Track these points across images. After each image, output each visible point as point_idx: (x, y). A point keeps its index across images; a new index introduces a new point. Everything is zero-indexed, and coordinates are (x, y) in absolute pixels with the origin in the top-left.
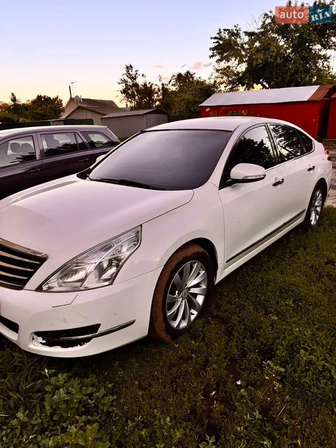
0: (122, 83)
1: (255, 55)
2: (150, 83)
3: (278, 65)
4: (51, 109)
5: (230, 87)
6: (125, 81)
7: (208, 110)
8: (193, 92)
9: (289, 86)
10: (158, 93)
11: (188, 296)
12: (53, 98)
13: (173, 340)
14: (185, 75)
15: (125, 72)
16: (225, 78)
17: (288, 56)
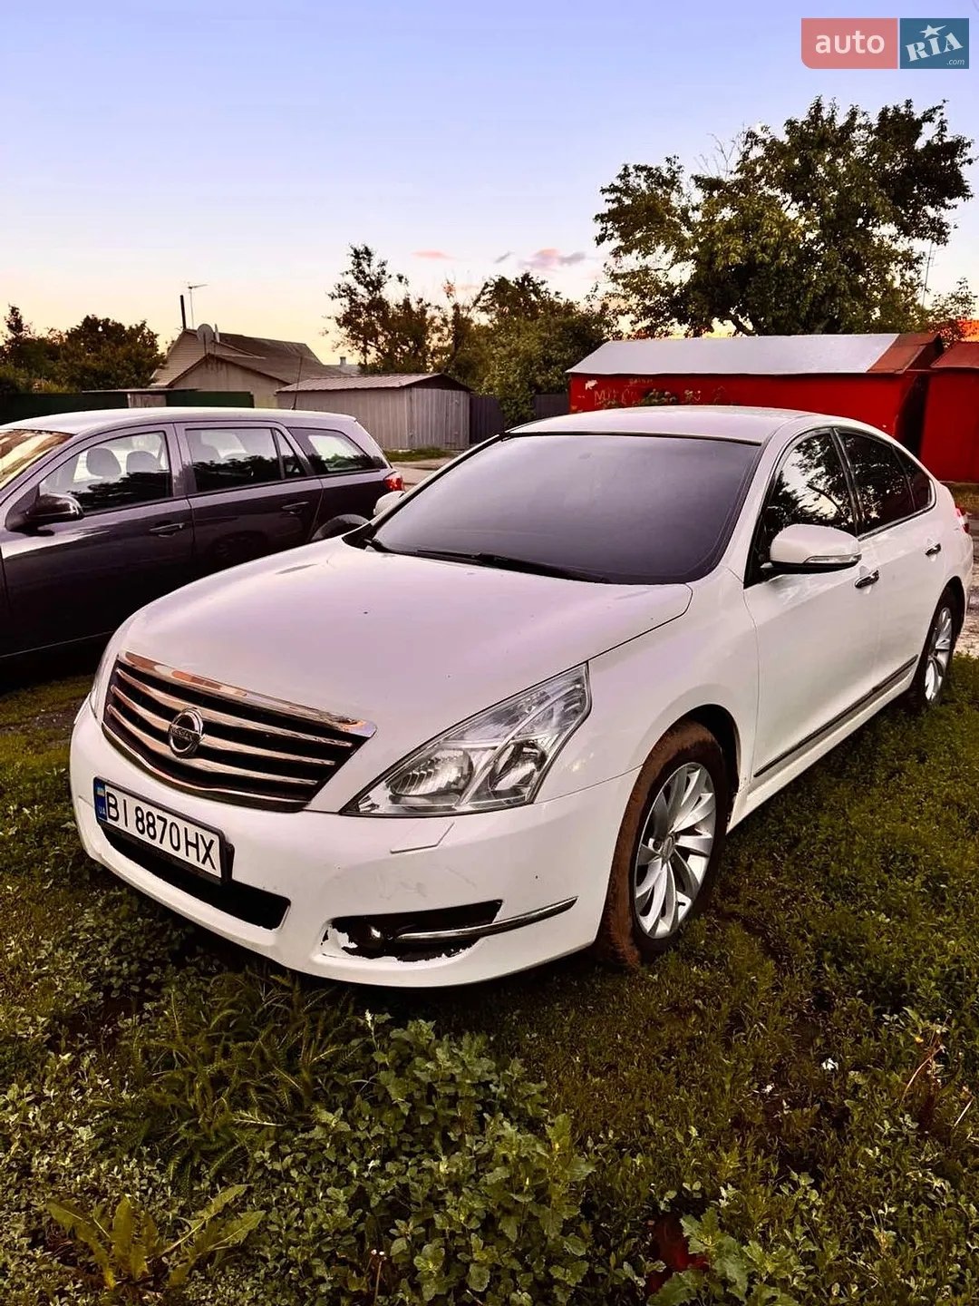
0: (340, 296)
1: (720, 240)
2: (421, 300)
3: (782, 271)
4: (128, 358)
5: (646, 323)
6: (350, 292)
7: (590, 384)
8: (544, 334)
9: (808, 330)
10: (441, 331)
11: (674, 855)
12: (131, 328)
13: (642, 965)
14: (517, 283)
15: (348, 263)
16: (634, 300)
17: (808, 250)
